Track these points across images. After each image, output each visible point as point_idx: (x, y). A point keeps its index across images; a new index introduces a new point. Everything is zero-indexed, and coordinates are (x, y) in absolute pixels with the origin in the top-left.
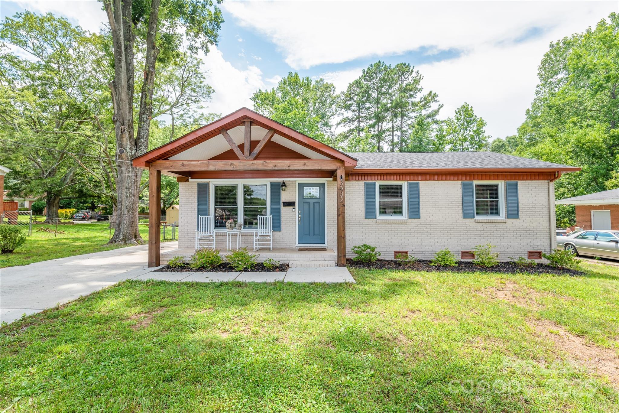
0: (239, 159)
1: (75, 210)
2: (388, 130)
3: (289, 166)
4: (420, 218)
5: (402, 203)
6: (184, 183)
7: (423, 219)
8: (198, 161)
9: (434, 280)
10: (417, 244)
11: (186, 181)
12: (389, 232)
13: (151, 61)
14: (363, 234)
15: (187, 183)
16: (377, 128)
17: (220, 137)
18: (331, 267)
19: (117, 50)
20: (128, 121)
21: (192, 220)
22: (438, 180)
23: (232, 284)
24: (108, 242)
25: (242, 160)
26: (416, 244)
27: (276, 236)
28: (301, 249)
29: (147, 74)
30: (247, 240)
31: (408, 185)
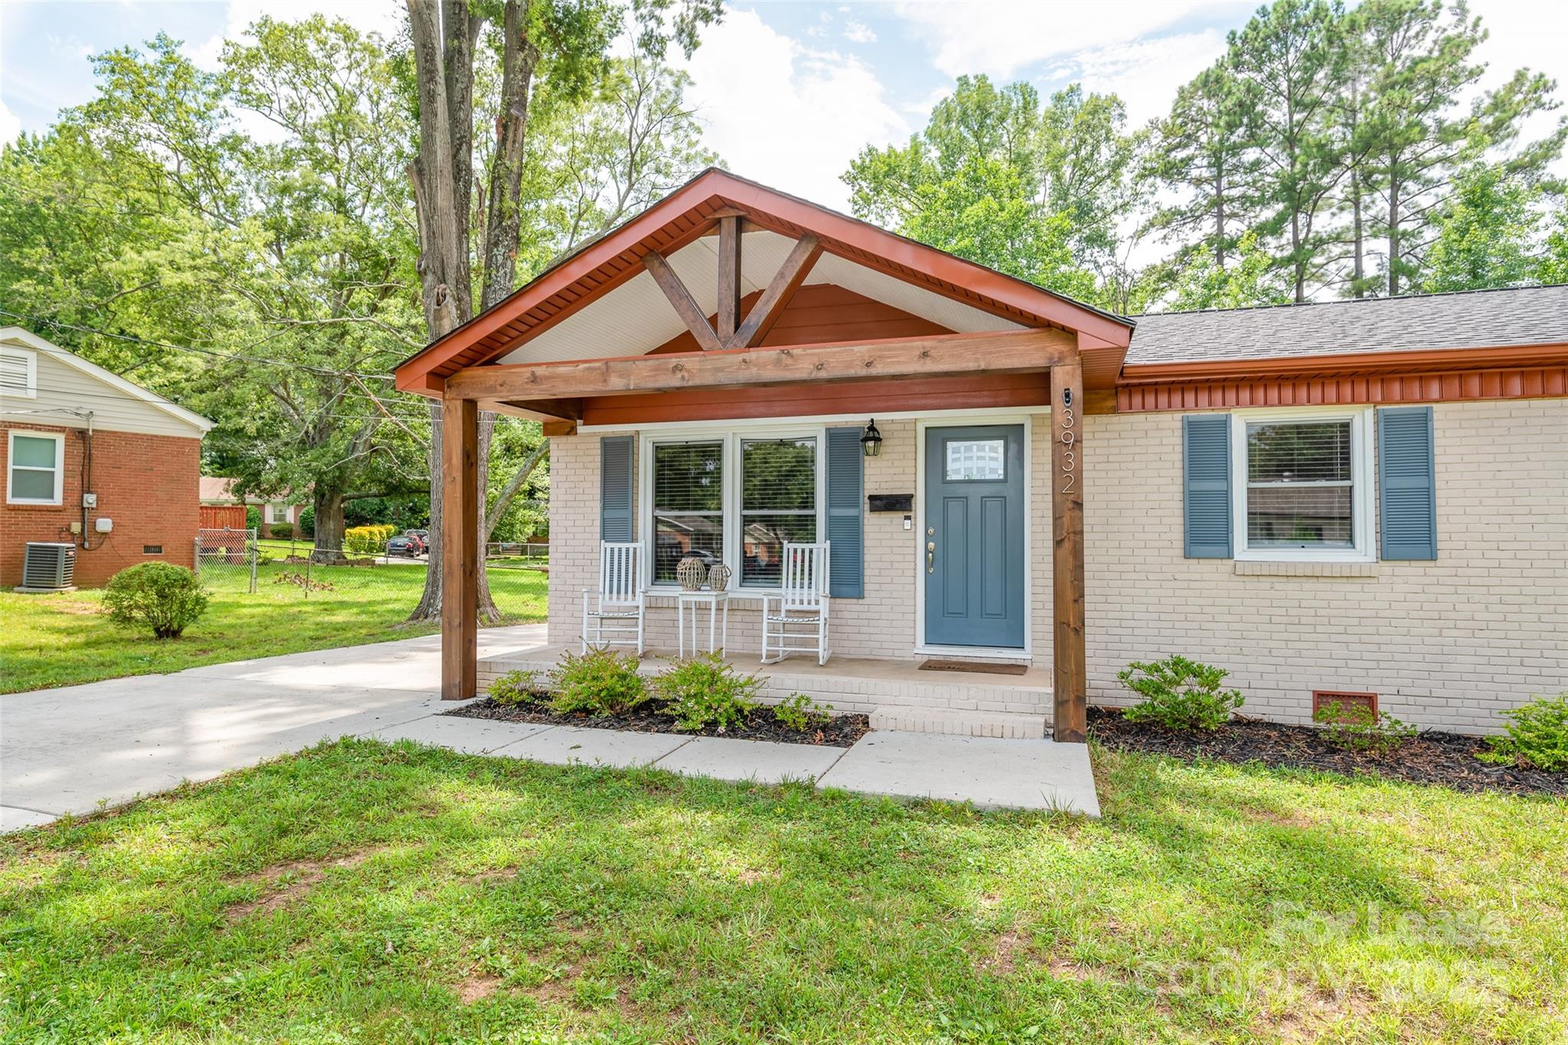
0: (701, 349)
1: (392, 528)
2: (1337, 238)
3: (869, 365)
4: (1433, 557)
5: (1351, 496)
6: (564, 439)
7: (1449, 562)
8: (577, 363)
9: (1483, 838)
10: (1421, 666)
11: (568, 434)
12: (1292, 612)
13: (516, 87)
14: (1175, 617)
15: (571, 439)
16: (1288, 236)
17: (645, 279)
18: (1026, 741)
19: (424, 68)
20: (454, 270)
21: (587, 556)
22: (1524, 396)
23: (638, 779)
24: (409, 615)
25: (711, 350)
26: (1415, 666)
27: (846, 615)
28: (931, 666)
29: (505, 127)
30: (750, 626)
31: (1377, 423)
